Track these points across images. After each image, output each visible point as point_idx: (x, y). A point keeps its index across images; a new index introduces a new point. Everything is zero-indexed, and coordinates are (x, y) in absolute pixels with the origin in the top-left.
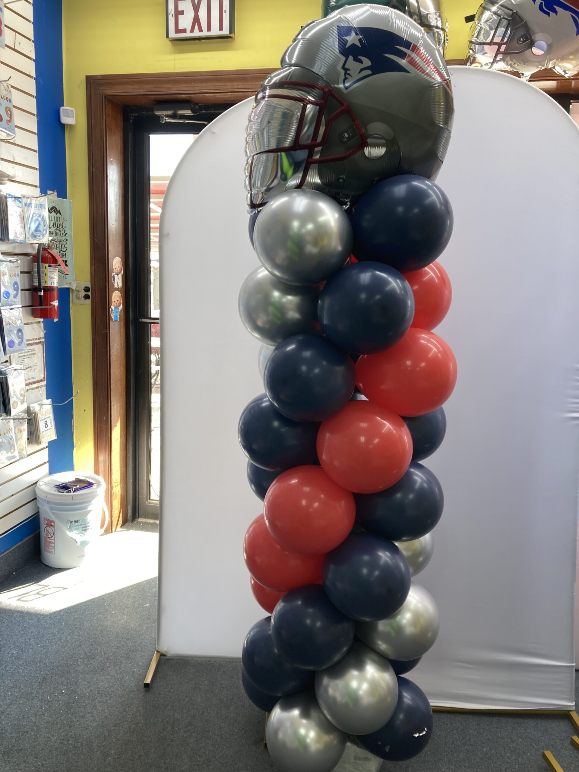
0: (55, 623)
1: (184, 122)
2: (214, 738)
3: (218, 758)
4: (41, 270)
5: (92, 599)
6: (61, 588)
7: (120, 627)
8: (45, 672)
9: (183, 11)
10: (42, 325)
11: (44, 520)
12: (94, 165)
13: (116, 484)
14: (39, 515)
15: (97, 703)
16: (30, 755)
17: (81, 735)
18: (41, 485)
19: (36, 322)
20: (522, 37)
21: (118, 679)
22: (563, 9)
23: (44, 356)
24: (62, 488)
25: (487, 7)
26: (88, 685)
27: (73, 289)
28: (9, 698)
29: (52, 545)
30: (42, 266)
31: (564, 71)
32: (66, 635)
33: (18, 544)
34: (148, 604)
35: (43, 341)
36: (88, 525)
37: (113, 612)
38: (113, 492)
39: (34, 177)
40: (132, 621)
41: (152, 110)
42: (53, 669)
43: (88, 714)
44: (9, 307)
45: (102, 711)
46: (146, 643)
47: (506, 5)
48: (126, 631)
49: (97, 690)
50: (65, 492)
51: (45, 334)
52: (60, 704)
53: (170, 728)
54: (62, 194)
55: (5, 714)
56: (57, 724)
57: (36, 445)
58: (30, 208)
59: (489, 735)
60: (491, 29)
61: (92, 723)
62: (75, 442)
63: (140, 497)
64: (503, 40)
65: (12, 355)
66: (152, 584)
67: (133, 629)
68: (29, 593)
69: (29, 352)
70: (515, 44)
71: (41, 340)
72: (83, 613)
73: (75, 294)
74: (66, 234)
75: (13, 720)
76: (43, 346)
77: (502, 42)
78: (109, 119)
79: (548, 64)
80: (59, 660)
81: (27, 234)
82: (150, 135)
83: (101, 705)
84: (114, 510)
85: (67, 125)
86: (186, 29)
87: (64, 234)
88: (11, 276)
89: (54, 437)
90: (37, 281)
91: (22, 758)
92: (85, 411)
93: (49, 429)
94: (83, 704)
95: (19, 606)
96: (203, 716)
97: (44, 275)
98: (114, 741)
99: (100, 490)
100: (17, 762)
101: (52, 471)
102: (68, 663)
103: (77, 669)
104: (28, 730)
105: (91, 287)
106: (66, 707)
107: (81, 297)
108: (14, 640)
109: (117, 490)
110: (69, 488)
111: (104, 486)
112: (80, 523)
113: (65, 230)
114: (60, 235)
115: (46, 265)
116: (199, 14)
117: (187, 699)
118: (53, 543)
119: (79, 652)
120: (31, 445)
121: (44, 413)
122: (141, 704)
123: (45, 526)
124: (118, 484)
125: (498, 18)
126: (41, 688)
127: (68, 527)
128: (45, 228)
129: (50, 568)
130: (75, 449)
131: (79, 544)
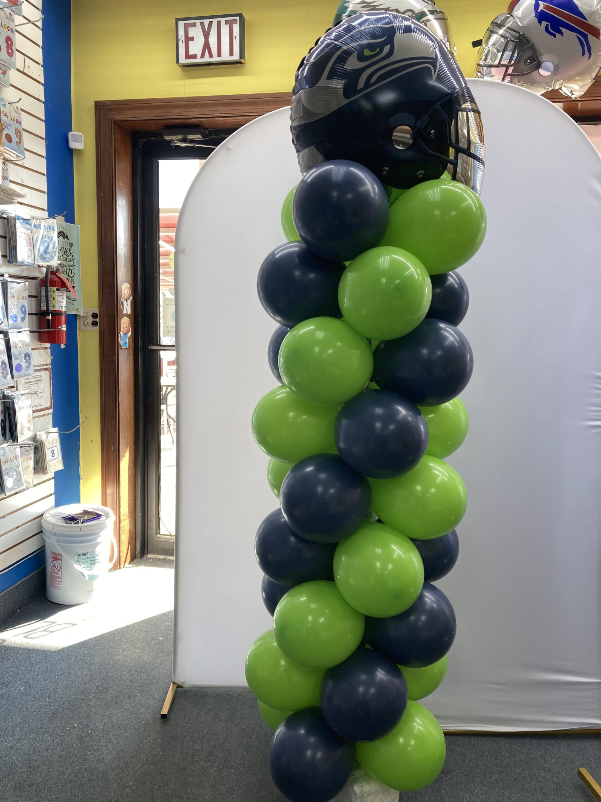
0: (64, 658)
1: (195, 146)
2: (237, 766)
3: (242, 786)
4: (49, 294)
5: (102, 635)
6: (69, 624)
7: (132, 660)
8: (55, 707)
9: (193, 37)
10: (49, 351)
11: (51, 553)
12: (102, 189)
13: (124, 518)
14: (45, 549)
15: (111, 736)
16: (43, 789)
17: (96, 768)
18: (47, 517)
19: (43, 348)
20: (529, 58)
21: (133, 712)
22: (568, 31)
23: (50, 383)
24: (69, 520)
25: (494, 30)
26: (102, 719)
27: (80, 316)
28: (18, 733)
29: (59, 580)
30: (51, 289)
31: (571, 92)
32: (76, 670)
33: (23, 580)
34: (161, 637)
35: (50, 368)
36: (97, 558)
37: (125, 647)
38: (121, 525)
39: (42, 201)
40: (145, 654)
41: (162, 135)
42: (63, 704)
43: (103, 748)
44: (16, 330)
45: (117, 743)
46: (161, 676)
47: (513, 27)
48: (139, 664)
49: (111, 723)
50: (73, 523)
51: (52, 361)
52: (72, 738)
53: (189, 758)
54: (70, 219)
55: (14, 749)
56: (70, 758)
57: (42, 475)
58: (39, 229)
59: (521, 756)
60: (499, 51)
61: (108, 756)
62: (81, 474)
63: (149, 531)
64: (510, 62)
65: (18, 380)
66: (165, 618)
67: (147, 663)
68: (35, 630)
69: (36, 378)
70: (522, 65)
71: (48, 367)
72: (93, 648)
73: (82, 321)
74: (74, 259)
75: (24, 755)
76: (50, 372)
77: (509, 64)
78: (118, 144)
79: (555, 85)
80: (70, 695)
81: (36, 255)
82: (160, 161)
83: (116, 738)
84: (122, 545)
85: (76, 150)
86: (196, 55)
87: (71, 260)
88: (18, 299)
89: (60, 467)
90: (45, 306)
91: (34, 792)
92: (92, 441)
93: (56, 459)
94: (97, 738)
95: (24, 643)
96: (224, 746)
97: (52, 299)
98: (131, 773)
99: (110, 522)
100: (29, 796)
101: (58, 504)
102: (79, 698)
103: (89, 703)
104: (40, 765)
105: (99, 313)
106: (79, 740)
107: (88, 324)
108: (21, 676)
109: (126, 524)
110: (76, 520)
111: (113, 518)
112: (88, 556)
113: (72, 256)
114: (67, 260)
115: (55, 289)
116: (209, 40)
117: (206, 730)
118: (60, 578)
119: (90, 686)
120: (37, 475)
121: (51, 441)
122: (158, 736)
123: (52, 560)
124: (127, 518)
125: (505, 40)
126: (52, 723)
127: (76, 561)
128: (54, 250)
129: (56, 605)
130: (81, 481)
131: (87, 578)
